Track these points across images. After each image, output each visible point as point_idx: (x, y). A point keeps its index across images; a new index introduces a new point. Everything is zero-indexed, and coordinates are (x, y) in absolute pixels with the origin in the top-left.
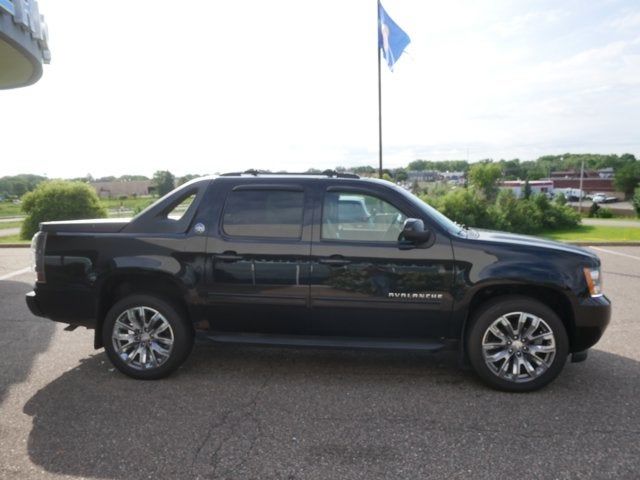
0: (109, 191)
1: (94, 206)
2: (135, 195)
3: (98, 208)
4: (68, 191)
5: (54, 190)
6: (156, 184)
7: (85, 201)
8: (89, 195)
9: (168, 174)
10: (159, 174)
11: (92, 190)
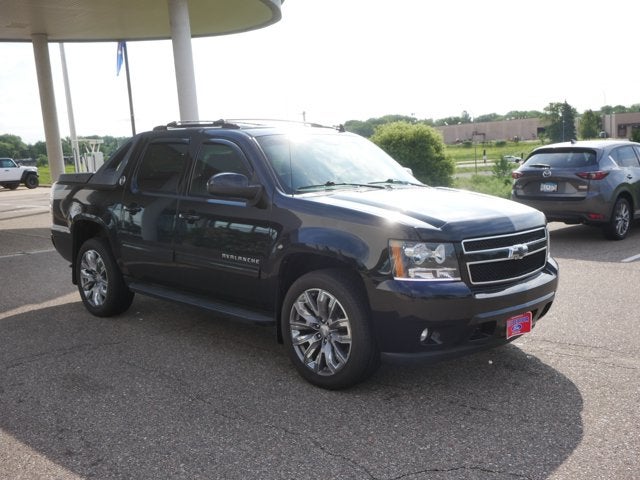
0: (484, 134)
1: (437, 155)
2: (517, 140)
3: (443, 158)
4: (406, 136)
5: (391, 136)
6: (549, 123)
7: (426, 149)
8: (433, 142)
9: (567, 108)
10: (554, 108)
11: (436, 134)
